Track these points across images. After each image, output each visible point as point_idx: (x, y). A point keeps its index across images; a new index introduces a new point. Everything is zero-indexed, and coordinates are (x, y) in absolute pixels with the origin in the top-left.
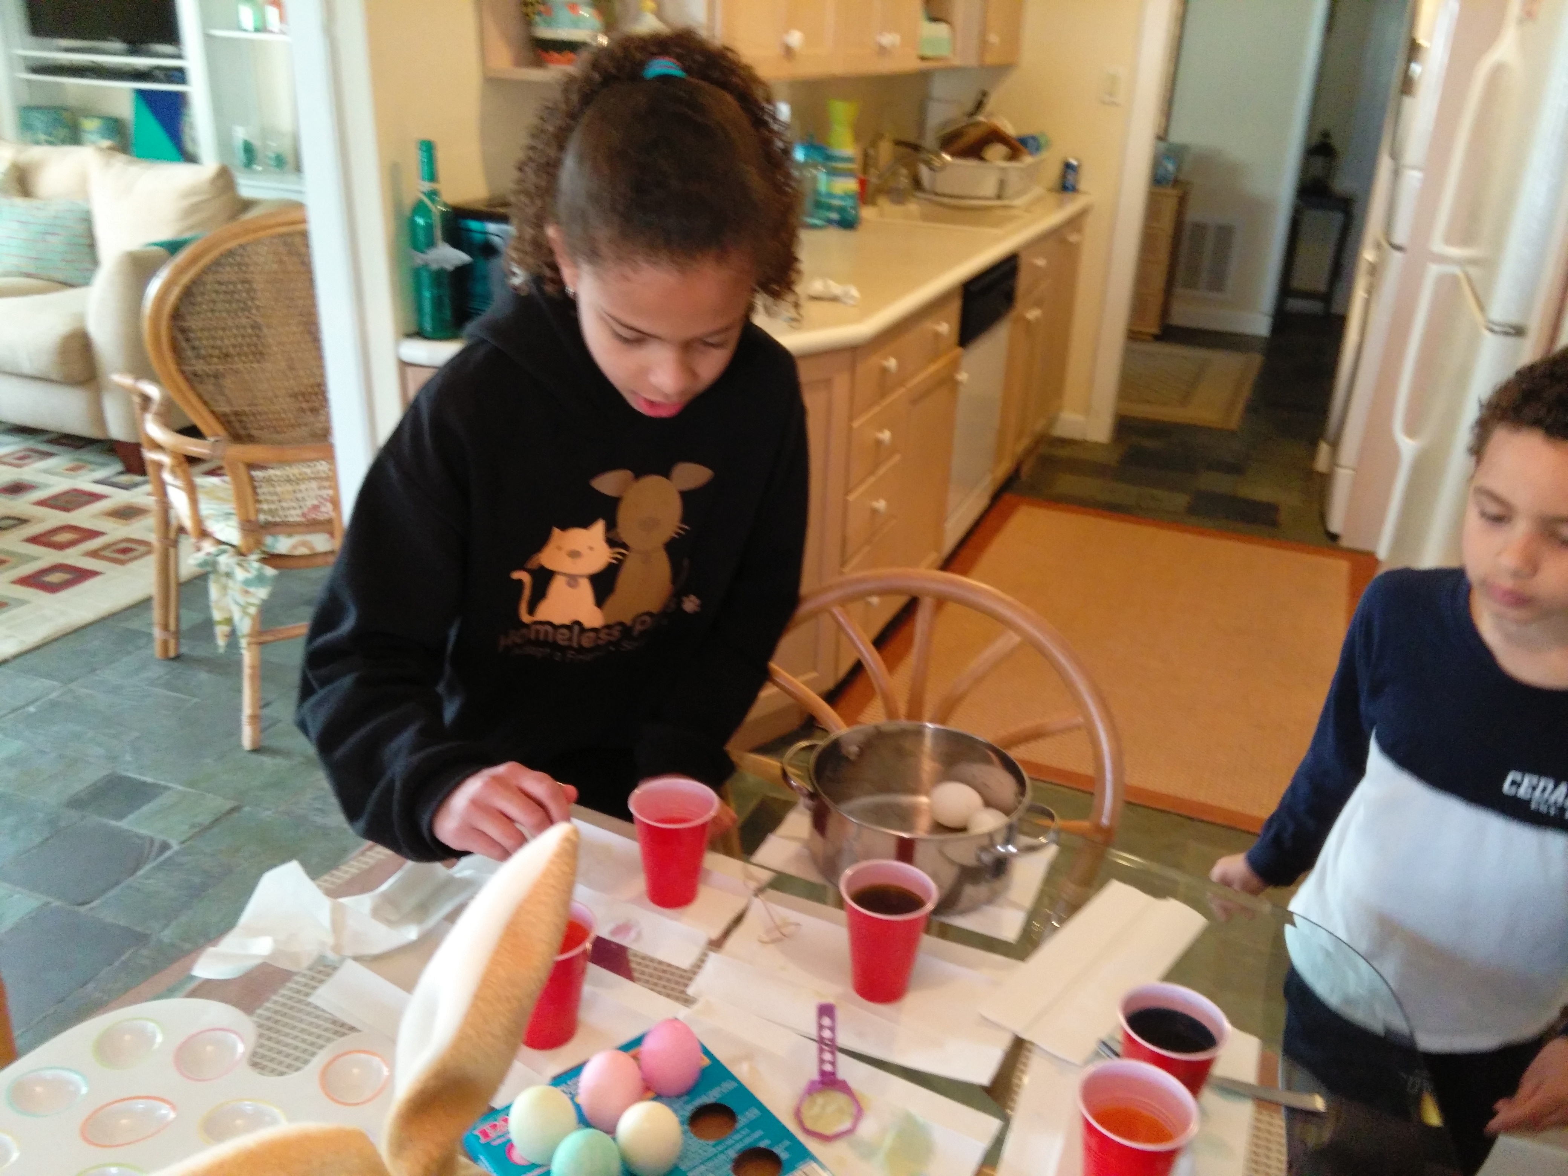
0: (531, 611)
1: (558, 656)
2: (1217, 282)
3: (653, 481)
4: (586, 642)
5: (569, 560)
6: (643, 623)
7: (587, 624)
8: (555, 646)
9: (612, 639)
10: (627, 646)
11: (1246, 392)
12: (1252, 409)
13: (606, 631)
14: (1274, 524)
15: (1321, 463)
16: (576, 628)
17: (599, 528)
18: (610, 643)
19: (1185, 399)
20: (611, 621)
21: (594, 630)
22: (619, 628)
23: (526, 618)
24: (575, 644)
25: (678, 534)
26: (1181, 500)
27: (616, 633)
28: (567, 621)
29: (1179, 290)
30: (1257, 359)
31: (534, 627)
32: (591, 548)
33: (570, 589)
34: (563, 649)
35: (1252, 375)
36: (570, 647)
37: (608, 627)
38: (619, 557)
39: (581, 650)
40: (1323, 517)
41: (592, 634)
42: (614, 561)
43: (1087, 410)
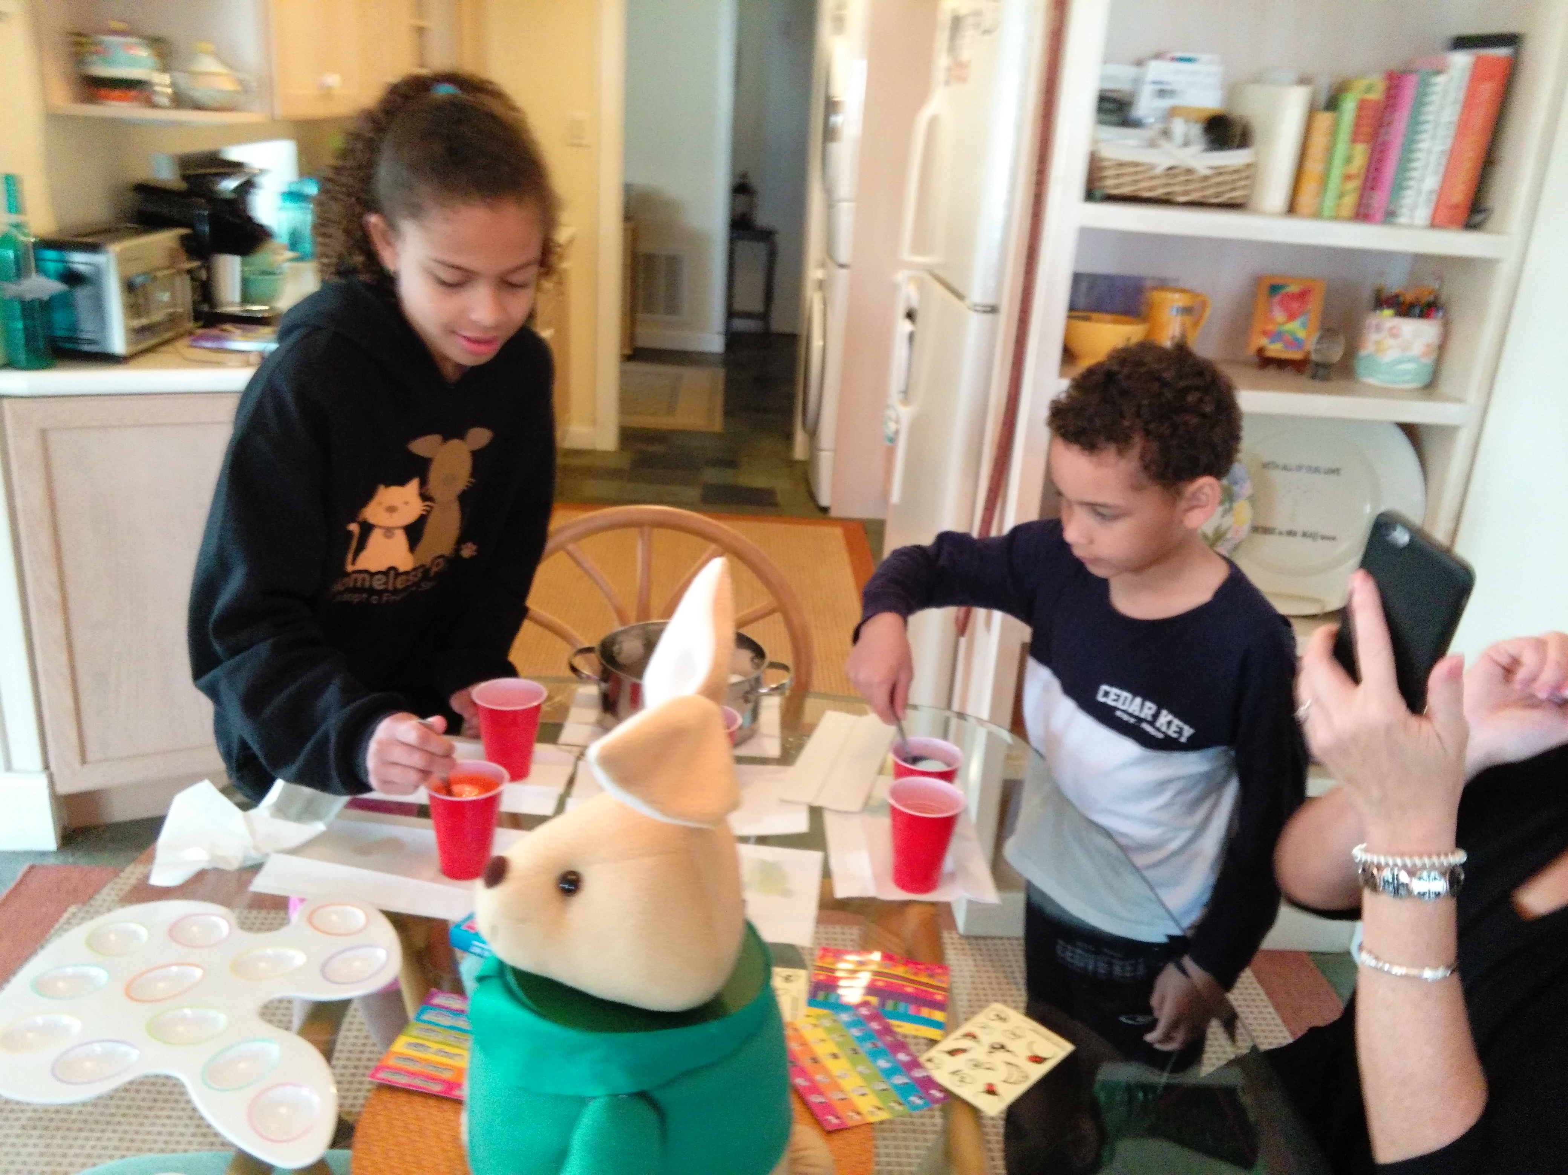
0: (354, 562)
1: (374, 599)
2: (672, 307)
3: (455, 443)
4: (400, 584)
5: (387, 515)
6: (438, 564)
7: (402, 568)
8: (371, 591)
9: (416, 579)
10: (426, 586)
11: (719, 399)
12: (728, 413)
13: (413, 573)
14: (775, 504)
15: (800, 451)
16: (392, 573)
17: (413, 485)
18: (414, 584)
19: (671, 409)
20: (417, 565)
21: (406, 573)
22: (421, 570)
23: (350, 568)
24: (390, 587)
25: (467, 486)
26: (693, 493)
27: (420, 575)
28: (383, 568)
29: (640, 316)
30: (720, 373)
31: (354, 576)
32: (406, 503)
33: (388, 541)
34: (380, 593)
35: (720, 386)
36: (386, 590)
37: (415, 569)
38: (428, 508)
39: (395, 591)
40: (812, 496)
41: (404, 577)
42: (424, 513)
43: (594, 422)
